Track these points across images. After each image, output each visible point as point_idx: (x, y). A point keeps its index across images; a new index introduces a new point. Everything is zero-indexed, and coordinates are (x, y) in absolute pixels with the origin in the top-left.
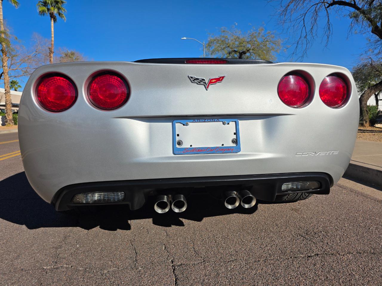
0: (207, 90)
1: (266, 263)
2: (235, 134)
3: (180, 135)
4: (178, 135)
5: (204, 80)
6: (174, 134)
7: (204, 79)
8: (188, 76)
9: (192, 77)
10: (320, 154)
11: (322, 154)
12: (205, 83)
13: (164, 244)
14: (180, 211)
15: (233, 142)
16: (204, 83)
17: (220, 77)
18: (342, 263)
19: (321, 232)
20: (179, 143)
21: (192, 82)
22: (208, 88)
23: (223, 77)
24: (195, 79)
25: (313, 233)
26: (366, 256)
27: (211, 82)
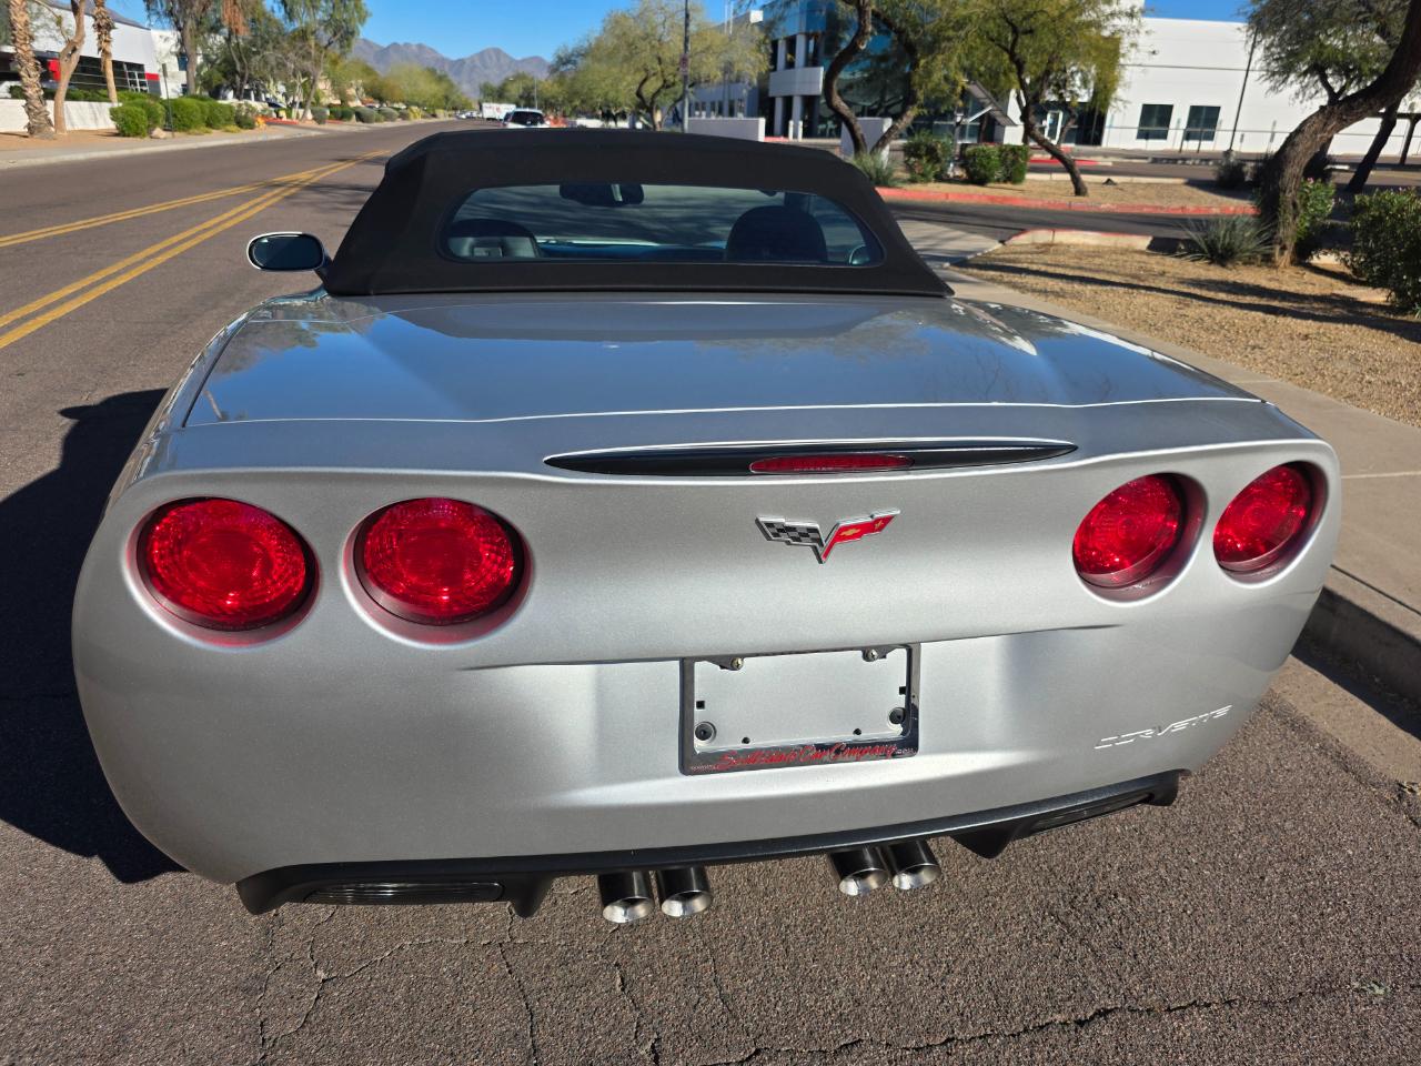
0: (821, 562)
1: (951, 1058)
2: (902, 690)
3: (706, 705)
4: (701, 705)
5: (815, 530)
6: (687, 700)
7: (817, 526)
8: (757, 521)
9: (770, 525)
10: (1173, 728)
11: (1180, 725)
12: (819, 541)
13: (617, 965)
14: (684, 908)
15: (895, 718)
16: (814, 540)
17: (877, 520)
18: (1177, 1057)
19: (1116, 896)
20: (705, 732)
21: (769, 538)
22: (826, 555)
23: (887, 520)
24: (780, 530)
25: (1090, 899)
26: (1248, 1016)
27: (840, 535)
